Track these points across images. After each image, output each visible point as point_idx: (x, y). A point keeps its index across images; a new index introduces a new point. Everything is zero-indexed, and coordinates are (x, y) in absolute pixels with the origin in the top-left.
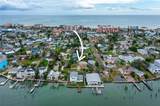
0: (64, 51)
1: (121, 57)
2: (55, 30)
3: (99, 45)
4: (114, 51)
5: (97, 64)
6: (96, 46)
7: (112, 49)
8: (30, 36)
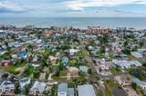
0: (54, 54)
1: (115, 61)
3: (90, 47)
4: (107, 54)
5: (90, 72)
6: (87, 48)
7: (104, 52)
8: (20, 37)
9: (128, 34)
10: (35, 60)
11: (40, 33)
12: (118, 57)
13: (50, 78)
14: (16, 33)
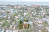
2: (15, 6)
3: (32, 13)
9: (46, 7)
10: (9, 18)
11: (13, 7)
12: (45, 17)
13: (14, 28)
14: (4, 7)
